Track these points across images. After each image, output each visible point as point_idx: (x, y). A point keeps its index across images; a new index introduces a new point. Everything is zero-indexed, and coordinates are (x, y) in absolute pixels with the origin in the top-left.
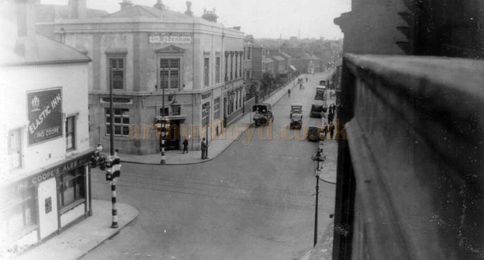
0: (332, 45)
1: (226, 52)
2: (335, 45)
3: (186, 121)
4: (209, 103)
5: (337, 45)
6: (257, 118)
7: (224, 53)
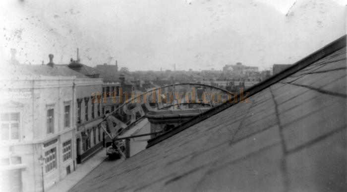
0: (195, 76)
1: (78, 100)
2: (197, 76)
3: (27, 169)
4: (55, 148)
5: (198, 77)
6: (110, 153)
7: (75, 101)
